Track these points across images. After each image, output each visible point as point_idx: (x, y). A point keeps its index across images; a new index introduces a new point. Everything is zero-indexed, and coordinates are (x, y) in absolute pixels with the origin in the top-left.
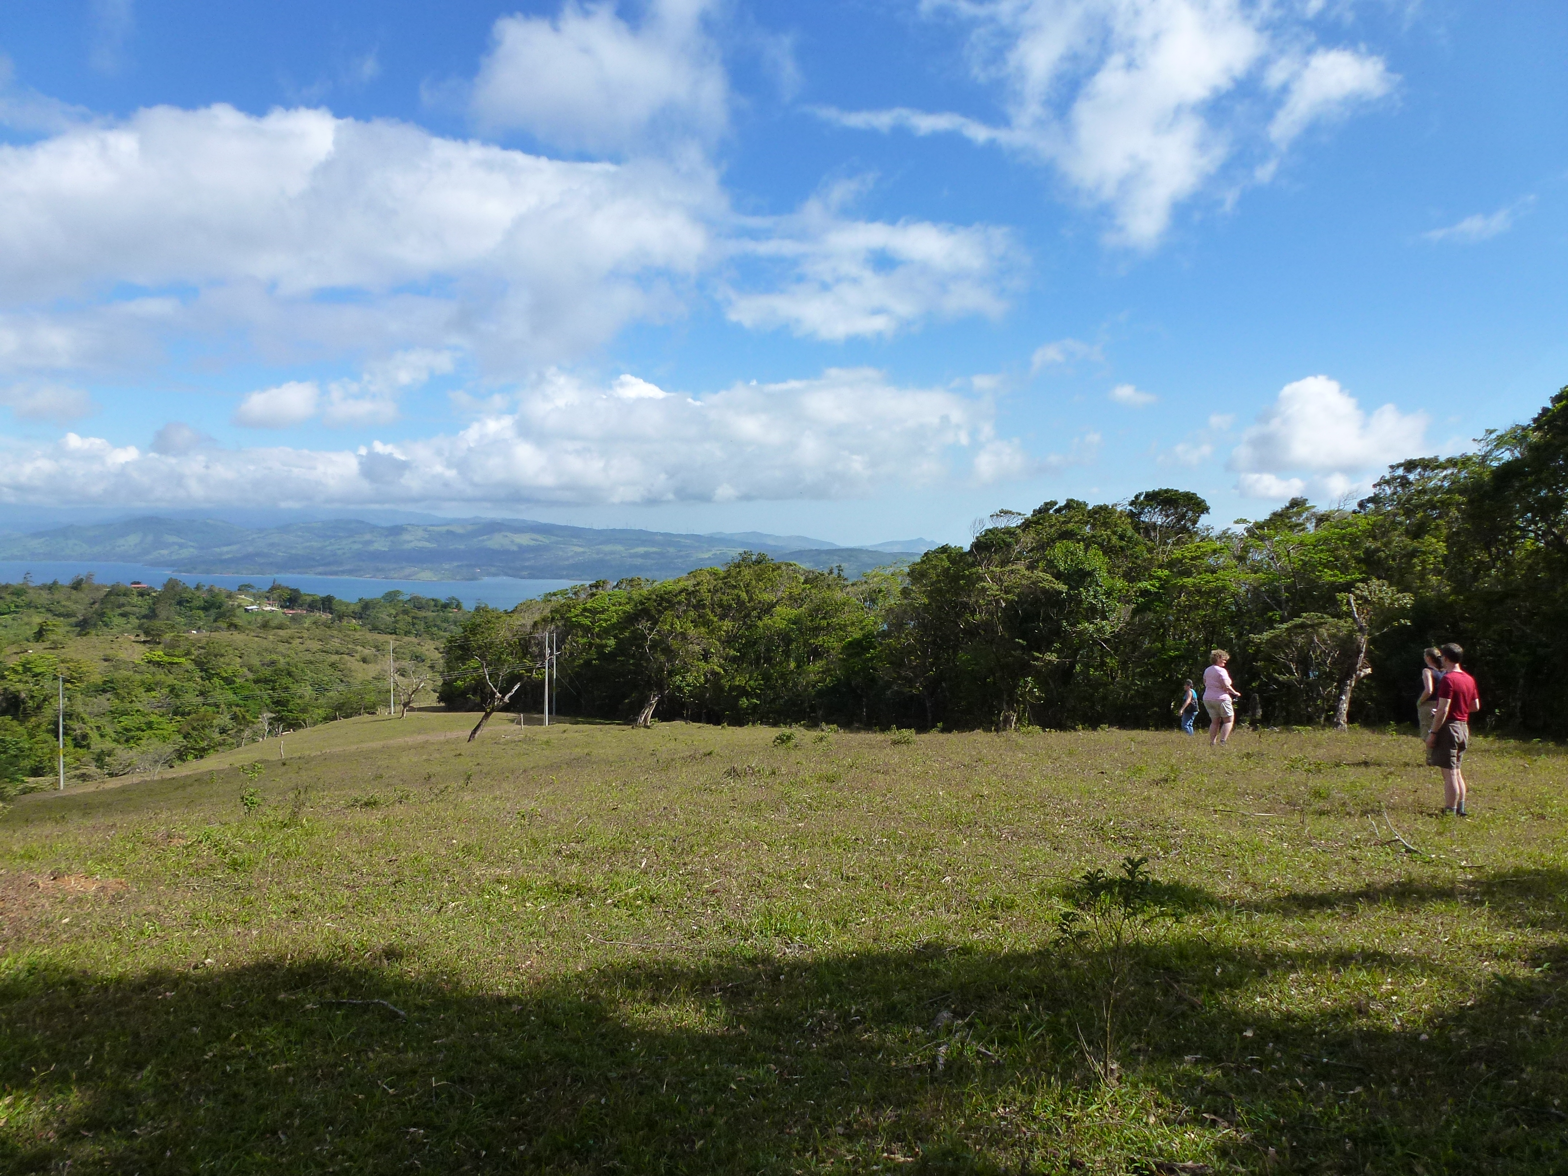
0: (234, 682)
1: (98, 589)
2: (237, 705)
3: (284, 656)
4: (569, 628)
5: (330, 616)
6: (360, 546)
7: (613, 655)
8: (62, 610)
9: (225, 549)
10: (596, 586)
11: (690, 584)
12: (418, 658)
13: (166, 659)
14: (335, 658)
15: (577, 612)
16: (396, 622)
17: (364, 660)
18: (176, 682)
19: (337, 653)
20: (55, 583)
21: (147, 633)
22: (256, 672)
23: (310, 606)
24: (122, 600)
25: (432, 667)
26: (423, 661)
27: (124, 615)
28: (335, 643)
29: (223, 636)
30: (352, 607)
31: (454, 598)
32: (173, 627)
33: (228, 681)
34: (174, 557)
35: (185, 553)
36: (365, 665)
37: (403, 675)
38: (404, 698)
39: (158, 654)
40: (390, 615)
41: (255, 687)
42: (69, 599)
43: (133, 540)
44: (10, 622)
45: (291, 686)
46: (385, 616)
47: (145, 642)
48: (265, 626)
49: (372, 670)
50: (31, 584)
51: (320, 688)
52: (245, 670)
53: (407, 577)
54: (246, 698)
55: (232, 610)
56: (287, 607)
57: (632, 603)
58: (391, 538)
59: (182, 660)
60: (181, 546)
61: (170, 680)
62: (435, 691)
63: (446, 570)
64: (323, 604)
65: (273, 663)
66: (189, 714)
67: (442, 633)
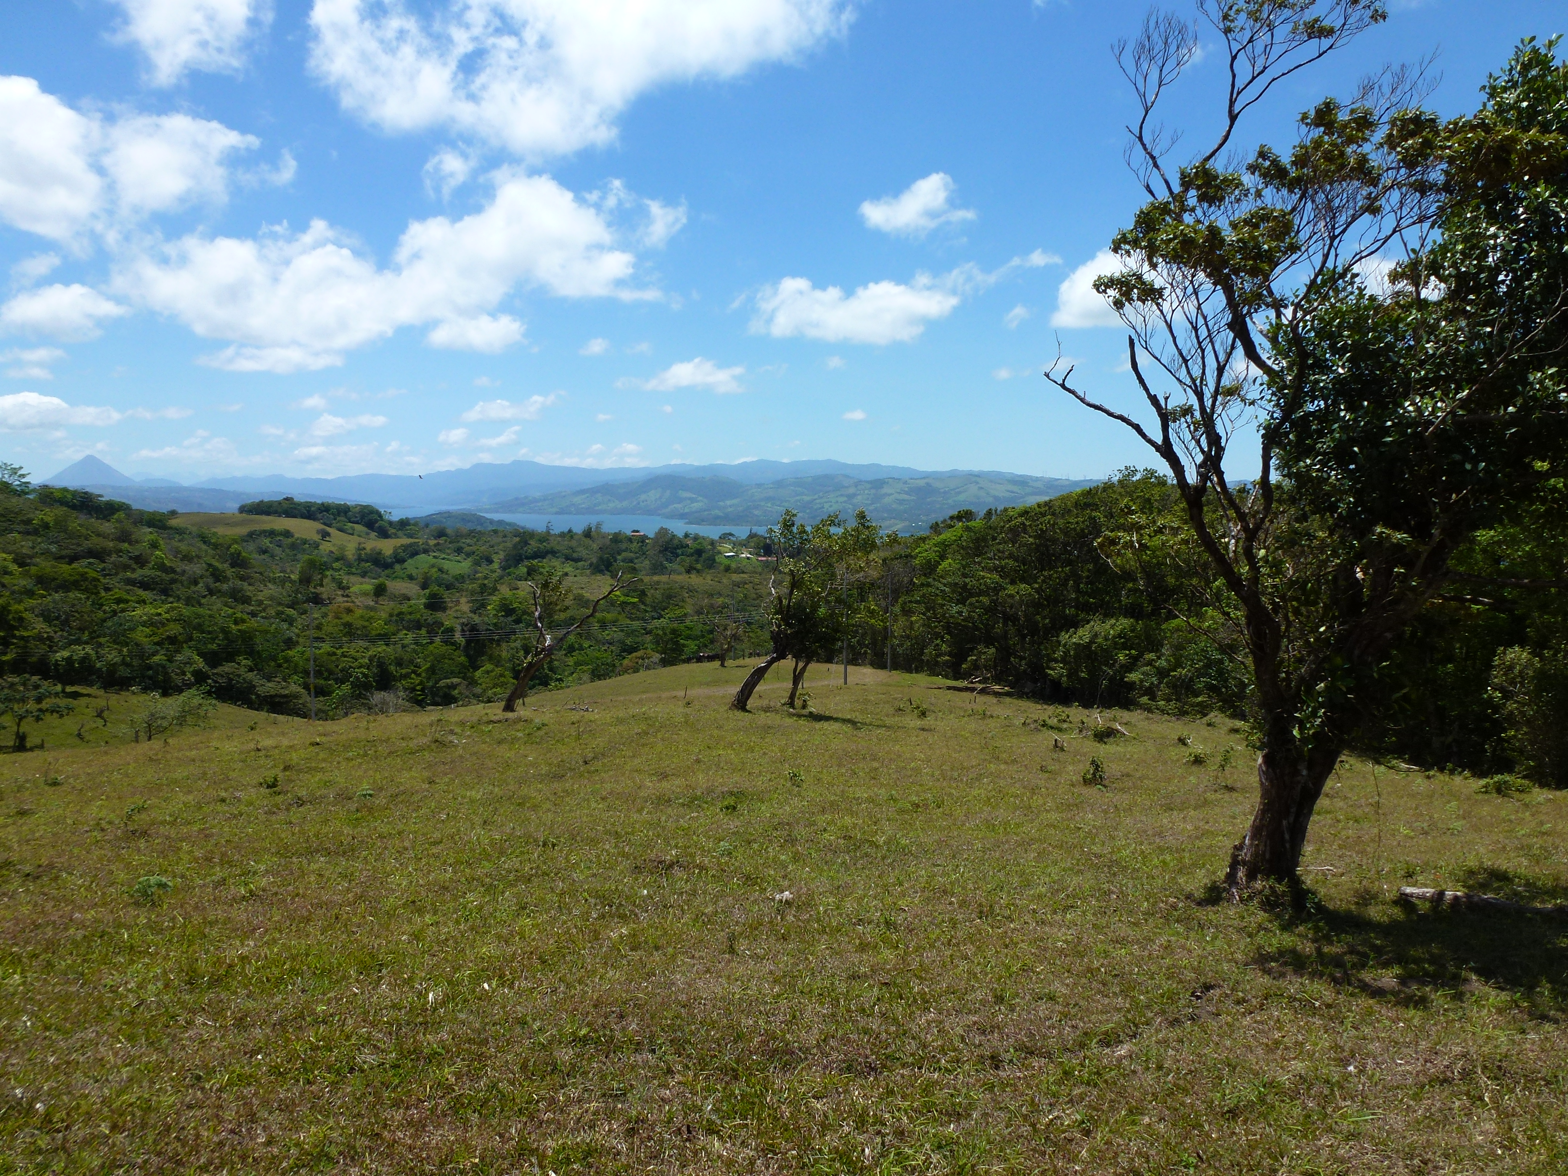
1: (604, 536)
8: (574, 555)
9: (728, 503)
34: (687, 510)
35: (696, 507)
42: (580, 545)
43: (654, 495)
50: (552, 533)
55: (714, 555)
56: (761, 555)
58: (873, 492)
59: (636, 600)
60: (693, 500)
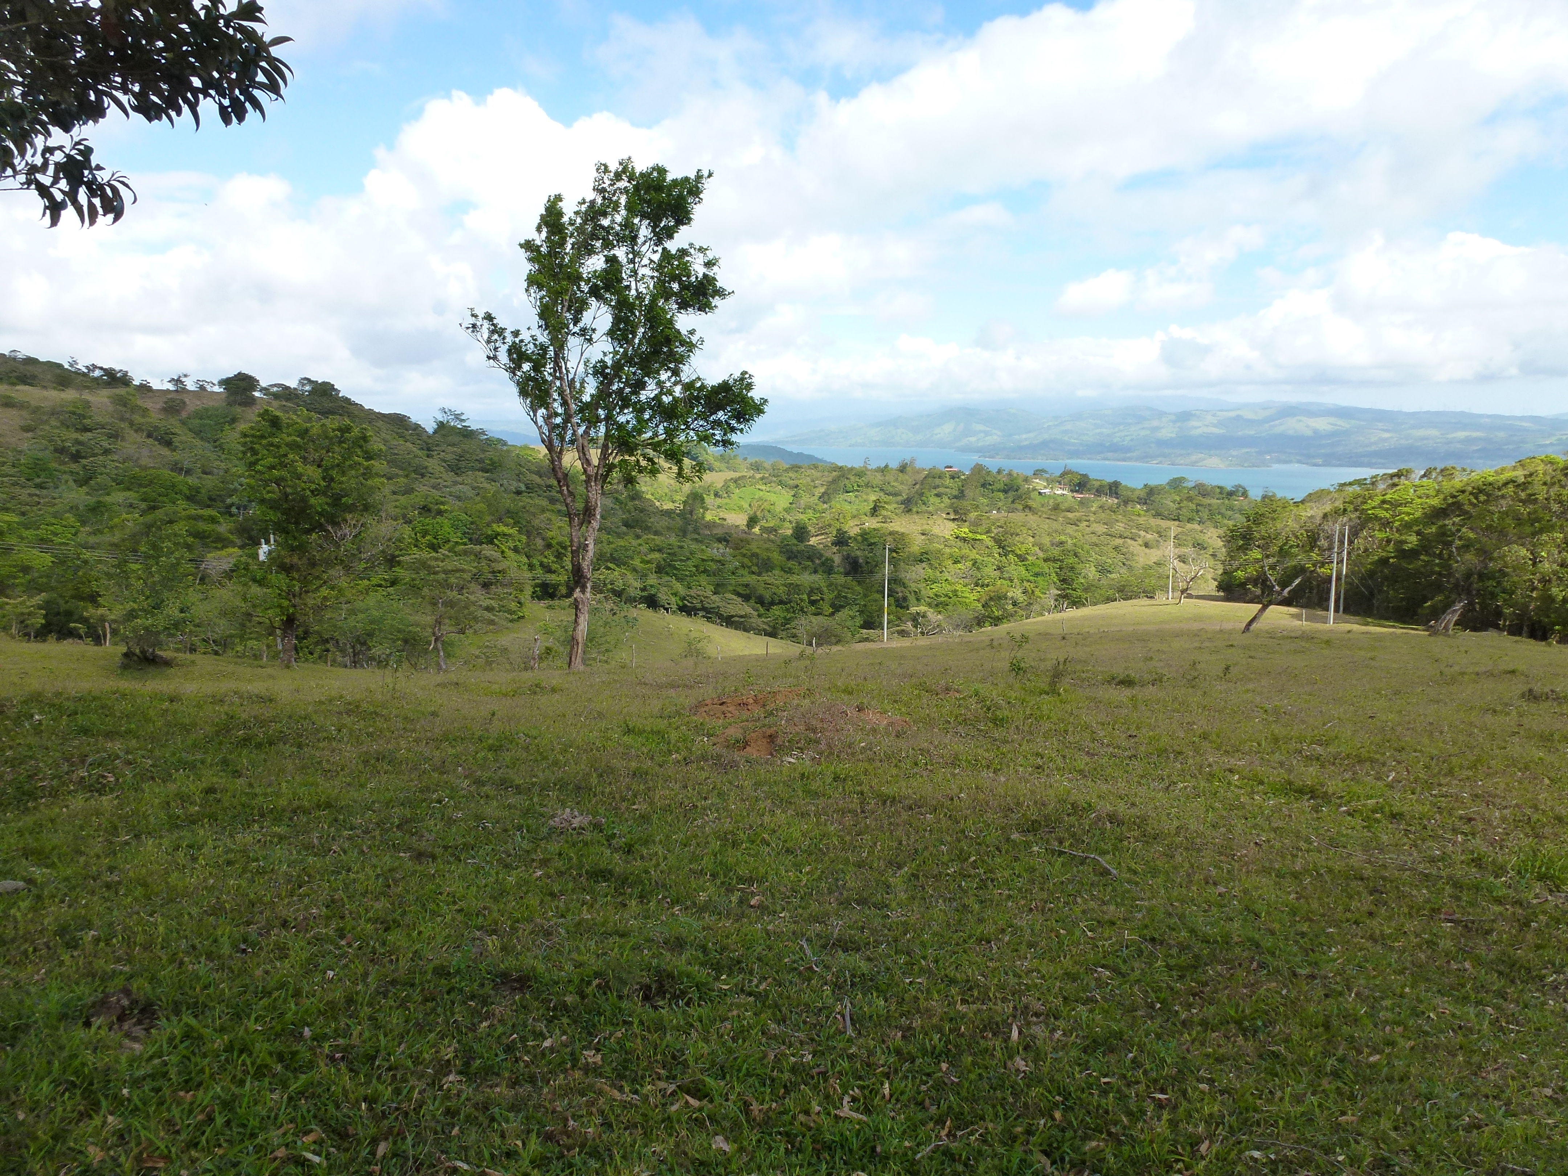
0: (1027, 559)
1: (919, 472)
2: (1028, 581)
3: (1071, 537)
4: (1365, 521)
5: (1116, 501)
6: (1148, 432)
7: (1413, 554)
8: (891, 489)
9: (1024, 436)
10: (1399, 475)
11: (1520, 475)
12: (1200, 546)
13: (970, 535)
14: (1119, 541)
15: (1374, 504)
16: (1180, 509)
17: (1146, 545)
18: (978, 556)
19: (1120, 537)
20: (886, 466)
21: (956, 512)
22: (1046, 551)
23: (1097, 491)
24: (937, 481)
25: (1214, 555)
26: (1205, 549)
27: (937, 495)
28: (1120, 527)
29: (1018, 517)
30: (1137, 493)
31: (1240, 486)
32: (977, 506)
33: (1022, 558)
34: (981, 444)
35: (990, 440)
36: (1147, 550)
37: (1184, 562)
38: (1182, 585)
39: (964, 531)
40: (1174, 502)
41: (1045, 565)
42: (896, 480)
43: (948, 428)
44: (853, 499)
45: (1076, 566)
46: (1169, 503)
47: (954, 520)
48: (1056, 508)
49: (1154, 555)
50: (870, 467)
51: (1104, 570)
52: (1037, 549)
53: (1193, 464)
54: (1037, 575)
55: (1028, 492)
56: (1077, 491)
57: (1442, 496)
58: (1178, 424)
59: (984, 537)
60: (987, 434)
61: (973, 554)
62: (1215, 580)
63: (1233, 456)
64: (1110, 489)
65: (1062, 543)
66: (988, 586)
67: (1226, 521)
